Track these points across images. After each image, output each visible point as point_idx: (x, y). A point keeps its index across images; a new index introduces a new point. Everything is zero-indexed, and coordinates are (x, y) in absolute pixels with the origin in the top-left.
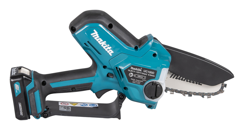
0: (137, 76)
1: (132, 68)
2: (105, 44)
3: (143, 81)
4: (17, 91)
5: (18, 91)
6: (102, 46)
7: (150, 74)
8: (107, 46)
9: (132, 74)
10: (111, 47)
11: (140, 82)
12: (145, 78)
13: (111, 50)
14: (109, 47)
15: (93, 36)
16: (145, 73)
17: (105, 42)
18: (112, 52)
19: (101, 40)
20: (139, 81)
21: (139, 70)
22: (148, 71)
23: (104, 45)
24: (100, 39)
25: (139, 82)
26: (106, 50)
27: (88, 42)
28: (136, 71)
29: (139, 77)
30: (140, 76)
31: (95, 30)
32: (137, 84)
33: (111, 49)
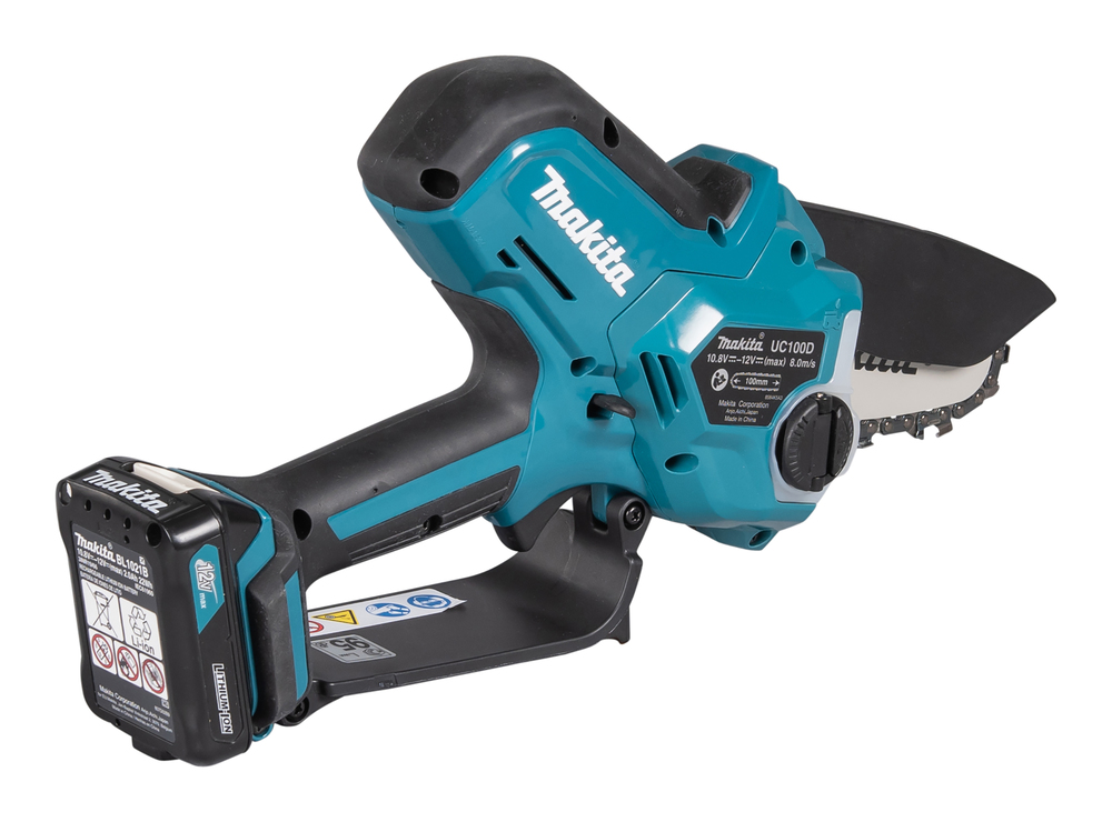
0: (743, 381)
1: (725, 342)
2: (599, 237)
3: (766, 401)
4: (203, 595)
5: (209, 596)
6: (584, 248)
7: (798, 356)
8: (603, 246)
9: (722, 377)
10: (621, 250)
11: (755, 413)
12: (777, 383)
13: (623, 267)
14: (614, 247)
15: (545, 204)
16: (778, 356)
17: (598, 224)
18: (628, 274)
19: (582, 219)
20: (751, 409)
21: (751, 349)
22: (791, 344)
23: (594, 245)
24: (577, 213)
25: (750, 413)
26: (601, 266)
27: (520, 241)
28: (740, 353)
29: (752, 386)
30: (758, 378)
31: (550, 170)
32: (742, 423)
33: (624, 259)
